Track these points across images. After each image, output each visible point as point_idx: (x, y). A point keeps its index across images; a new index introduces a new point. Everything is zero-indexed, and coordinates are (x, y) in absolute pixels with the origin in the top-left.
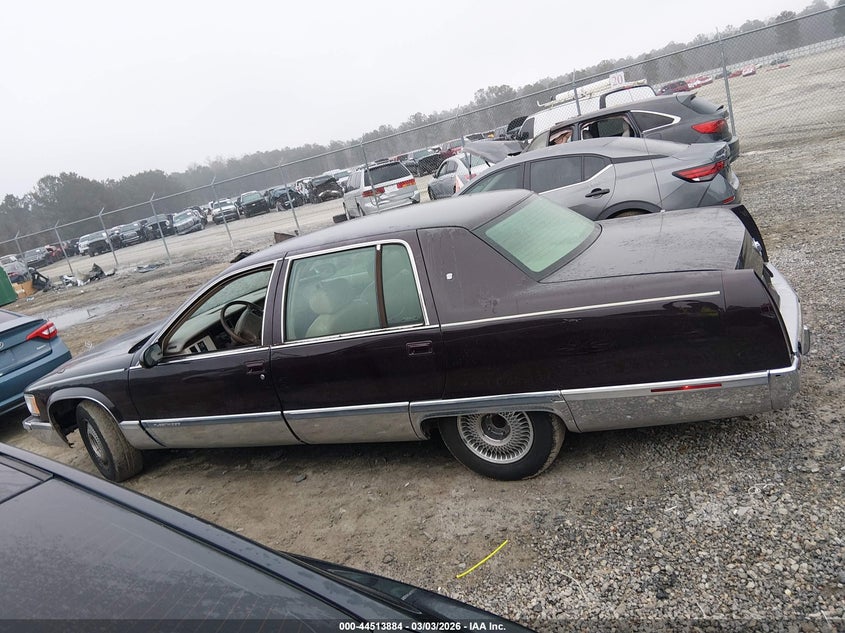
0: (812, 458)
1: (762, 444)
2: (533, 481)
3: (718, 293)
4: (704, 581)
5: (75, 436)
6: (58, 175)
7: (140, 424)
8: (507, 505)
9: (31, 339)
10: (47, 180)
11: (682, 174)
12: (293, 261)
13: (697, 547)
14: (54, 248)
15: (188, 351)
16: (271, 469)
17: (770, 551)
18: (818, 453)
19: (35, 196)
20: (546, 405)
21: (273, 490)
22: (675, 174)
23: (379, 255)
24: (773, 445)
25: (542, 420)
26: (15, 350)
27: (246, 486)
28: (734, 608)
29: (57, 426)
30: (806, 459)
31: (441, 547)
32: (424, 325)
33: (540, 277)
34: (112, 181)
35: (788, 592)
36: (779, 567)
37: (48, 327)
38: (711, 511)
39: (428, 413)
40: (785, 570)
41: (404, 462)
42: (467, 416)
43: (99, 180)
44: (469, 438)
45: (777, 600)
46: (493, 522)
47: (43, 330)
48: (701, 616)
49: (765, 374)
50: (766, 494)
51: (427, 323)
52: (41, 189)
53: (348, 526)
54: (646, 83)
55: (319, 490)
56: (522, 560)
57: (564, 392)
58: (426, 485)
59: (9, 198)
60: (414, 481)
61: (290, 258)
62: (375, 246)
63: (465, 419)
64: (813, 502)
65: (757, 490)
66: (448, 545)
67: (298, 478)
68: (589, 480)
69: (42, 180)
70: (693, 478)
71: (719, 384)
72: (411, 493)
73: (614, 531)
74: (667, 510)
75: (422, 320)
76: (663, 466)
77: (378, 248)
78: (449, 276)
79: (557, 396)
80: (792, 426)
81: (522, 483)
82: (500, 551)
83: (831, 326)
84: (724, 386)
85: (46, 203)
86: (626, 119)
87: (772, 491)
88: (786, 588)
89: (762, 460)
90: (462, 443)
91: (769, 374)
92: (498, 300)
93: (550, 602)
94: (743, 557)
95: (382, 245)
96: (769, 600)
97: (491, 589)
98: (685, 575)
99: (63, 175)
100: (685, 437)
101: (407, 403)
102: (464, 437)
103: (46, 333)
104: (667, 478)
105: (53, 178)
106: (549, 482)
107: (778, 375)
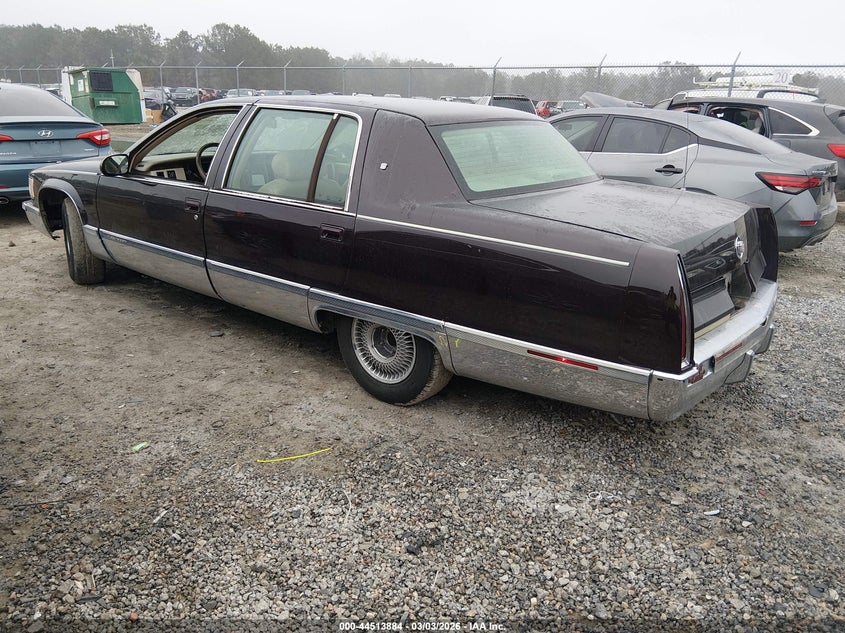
0: (685, 491)
1: (646, 458)
2: (404, 410)
3: (627, 264)
4: (464, 554)
5: (60, 233)
6: (232, 26)
7: (98, 232)
8: (361, 421)
9: (84, 139)
10: (221, 28)
11: (766, 177)
12: (260, 109)
13: (488, 523)
14: (204, 92)
15: (153, 173)
16: (202, 318)
17: (554, 556)
18: (695, 489)
19: (207, 39)
20: (428, 333)
21: (187, 336)
22: (758, 175)
23: (333, 124)
24: (655, 464)
25: (425, 349)
26: (63, 143)
27: (169, 324)
28: (468, 592)
29: (44, 213)
30: (678, 489)
31: (272, 432)
32: (343, 210)
33: (471, 196)
34: (280, 47)
35: (534, 600)
36: (548, 574)
37: (102, 134)
38: (535, 497)
39: (324, 304)
40: (552, 579)
41: (312, 353)
42: (362, 321)
43: (268, 43)
44: (360, 345)
45: (516, 603)
46: (337, 429)
47: (98, 134)
48: (429, 585)
49: (646, 372)
50: (604, 503)
51: (346, 209)
52: (214, 35)
53: (214, 386)
54: (817, 93)
55: (222, 349)
56: (325, 470)
57: (449, 325)
58: (312, 378)
59: (184, 34)
60: (305, 372)
61: (259, 105)
62: (333, 114)
63: (362, 323)
64: (644, 531)
65: (599, 497)
66: (279, 433)
67: (216, 333)
68: (452, 426)
69: (217, 26)
70: (549, 461)
71: (595, 367)
72: (292, 380)
73: (430, 478)
74: (496, 479)
75: (343, 205)
76: (532, 440)
77: (335, 117)
78: (383, 166)
79: (439, 326)
80: (692, 454)
81: (392, 408)
82: (317, 455)
83: (824, 380)
84: (600, 371)
85: (214, 48)
86: (761, 115)
87: (613, 504)
88: (536, 596)
89: (632, 472)
90: (351, 348)
91: (651, 375)
92: (418, 205)
93: (312, 514)
94: (522, 550)
95: (340, 115)
96: (507, 600)
97: (275, 482)
98: (453, 542)
99: (237, 27)
100: (578, 424)
101: (307, 287)
102: (355, 342)
103: (98, 138)
104: (525, 452)
105: (227, 28)
106: (418, 415)
107: (660, 379)
